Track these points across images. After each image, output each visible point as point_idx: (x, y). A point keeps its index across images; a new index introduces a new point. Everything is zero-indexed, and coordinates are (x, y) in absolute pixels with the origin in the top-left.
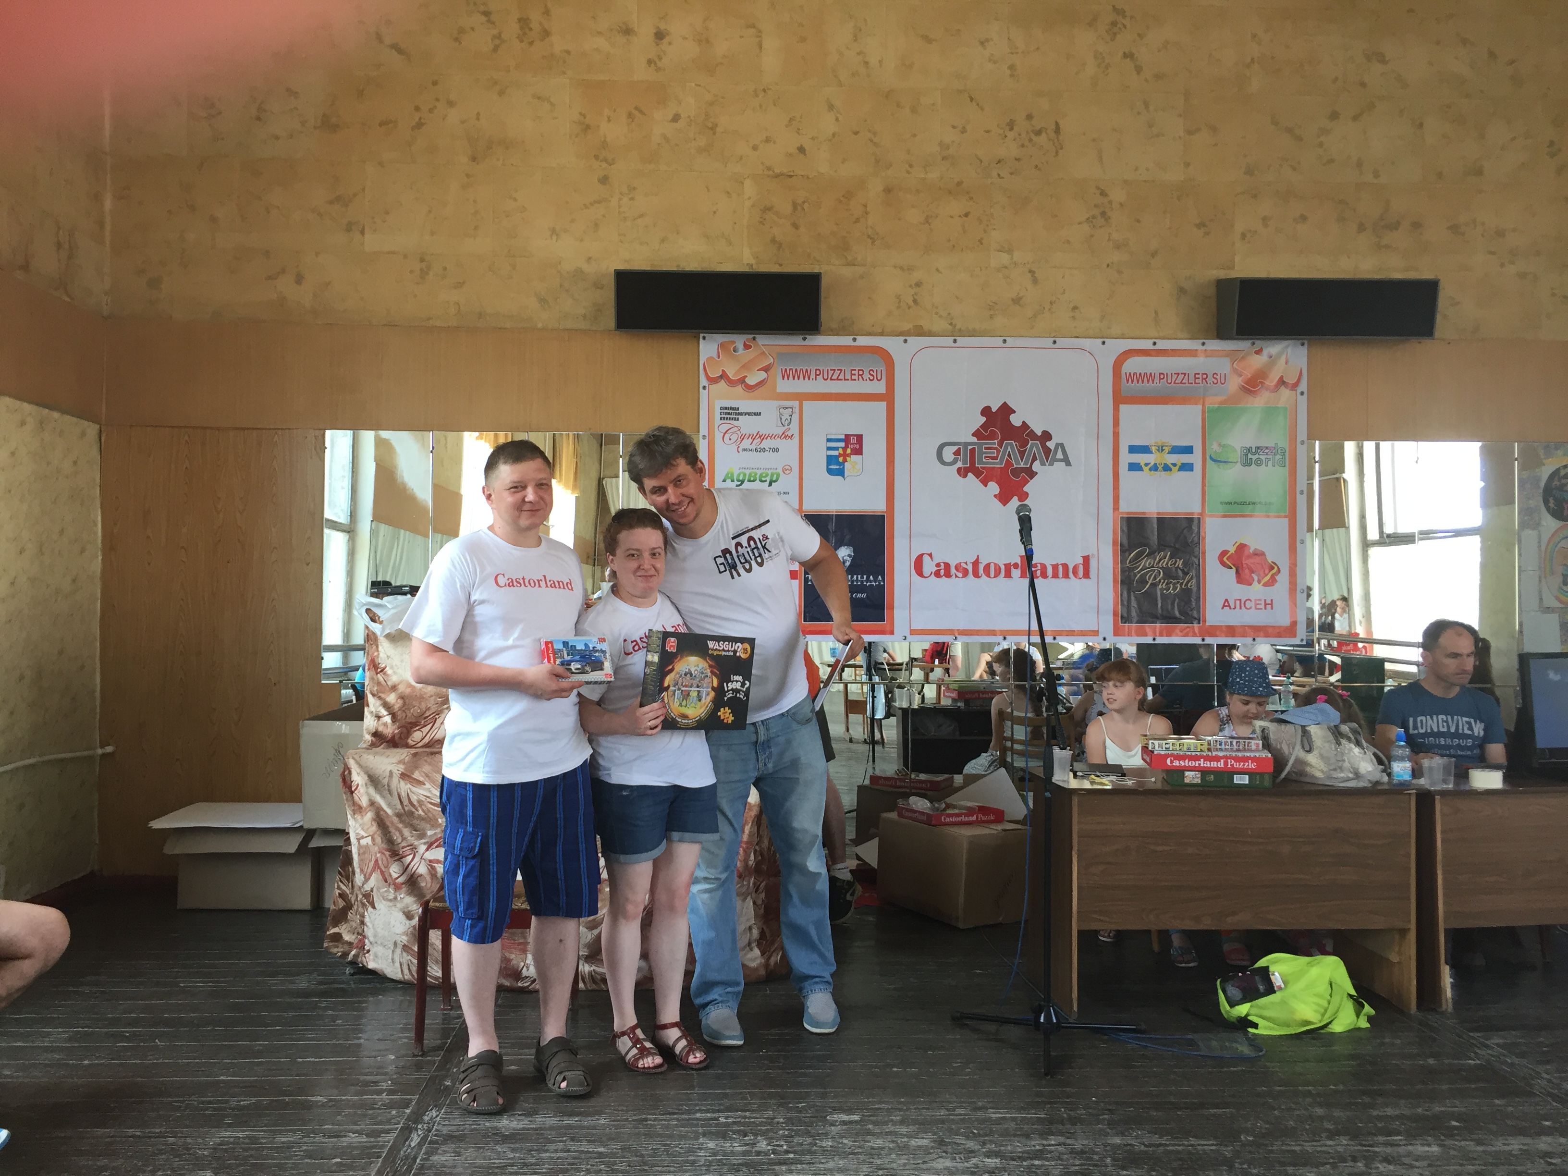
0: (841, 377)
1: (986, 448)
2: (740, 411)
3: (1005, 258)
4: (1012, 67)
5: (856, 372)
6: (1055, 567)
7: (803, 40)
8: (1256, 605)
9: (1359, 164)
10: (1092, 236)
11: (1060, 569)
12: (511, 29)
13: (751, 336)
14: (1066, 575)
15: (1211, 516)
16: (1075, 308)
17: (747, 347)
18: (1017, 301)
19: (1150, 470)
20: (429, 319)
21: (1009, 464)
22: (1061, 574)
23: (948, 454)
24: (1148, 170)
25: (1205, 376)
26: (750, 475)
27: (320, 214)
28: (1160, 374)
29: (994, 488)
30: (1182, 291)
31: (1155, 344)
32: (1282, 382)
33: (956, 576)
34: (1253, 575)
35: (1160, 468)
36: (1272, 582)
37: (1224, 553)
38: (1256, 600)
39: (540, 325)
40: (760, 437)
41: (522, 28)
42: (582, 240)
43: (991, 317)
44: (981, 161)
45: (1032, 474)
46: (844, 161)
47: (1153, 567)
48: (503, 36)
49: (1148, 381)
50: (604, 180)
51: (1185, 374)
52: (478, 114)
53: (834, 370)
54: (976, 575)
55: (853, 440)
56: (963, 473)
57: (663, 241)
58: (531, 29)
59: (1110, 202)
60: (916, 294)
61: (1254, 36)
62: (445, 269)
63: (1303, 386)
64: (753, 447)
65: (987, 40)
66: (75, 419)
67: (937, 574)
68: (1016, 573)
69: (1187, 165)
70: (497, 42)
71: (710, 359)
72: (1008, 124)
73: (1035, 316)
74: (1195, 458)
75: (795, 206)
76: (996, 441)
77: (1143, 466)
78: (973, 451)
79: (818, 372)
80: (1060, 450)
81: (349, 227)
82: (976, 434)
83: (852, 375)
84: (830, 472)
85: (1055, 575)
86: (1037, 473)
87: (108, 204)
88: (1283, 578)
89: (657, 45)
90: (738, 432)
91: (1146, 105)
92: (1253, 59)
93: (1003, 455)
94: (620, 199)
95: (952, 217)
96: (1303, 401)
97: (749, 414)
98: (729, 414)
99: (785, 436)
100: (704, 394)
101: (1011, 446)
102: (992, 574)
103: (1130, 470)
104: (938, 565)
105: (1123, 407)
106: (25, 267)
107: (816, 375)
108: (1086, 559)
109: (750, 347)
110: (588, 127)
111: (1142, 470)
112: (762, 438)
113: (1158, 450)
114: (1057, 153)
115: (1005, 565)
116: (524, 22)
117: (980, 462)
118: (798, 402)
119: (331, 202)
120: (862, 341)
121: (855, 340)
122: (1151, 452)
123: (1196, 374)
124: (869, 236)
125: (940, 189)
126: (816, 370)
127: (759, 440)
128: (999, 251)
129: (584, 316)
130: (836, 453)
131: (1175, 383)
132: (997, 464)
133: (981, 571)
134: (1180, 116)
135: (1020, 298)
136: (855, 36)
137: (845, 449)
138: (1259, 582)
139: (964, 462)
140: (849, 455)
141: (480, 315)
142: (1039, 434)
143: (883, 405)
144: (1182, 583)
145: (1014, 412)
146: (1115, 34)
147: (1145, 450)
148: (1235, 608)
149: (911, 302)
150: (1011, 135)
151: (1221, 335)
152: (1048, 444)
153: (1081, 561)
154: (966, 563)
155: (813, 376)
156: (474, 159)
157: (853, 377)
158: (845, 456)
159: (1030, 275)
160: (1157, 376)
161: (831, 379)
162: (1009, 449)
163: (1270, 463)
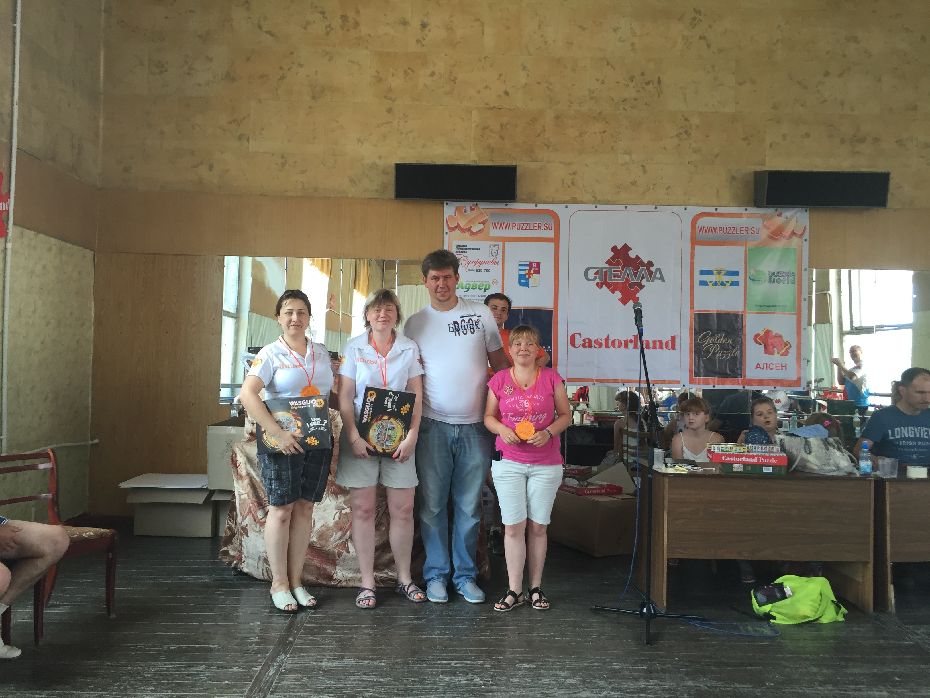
0: (528, 228)
1: (614, 271)
2: (467, 247)
3: (627, 158)
4: (633, 45)
5: (537, 225)
6: (654, 342)
7: (509, 28)
8: (776, 366)
9: (842, 103)
10: (679, 145)
11: (658, 343)
12: (337, 22)
13: (475, 203)
14: (661, 348)
15: (749, 313)
16: (668, 188)
17: (472, 209)
18: (634, 183)
19: (713, 285)
20: (286, 192)
21: (627, 280)
22: (658, 347)
23: (591, 274)
24: (713, 106)
25: (747, 229)
26: (473, 285)
27: (224, 130)
28: (720, 227)
29: (618, 294)
30: (733, 178)
31: (716, 209)
32: (793, 233)
33: (595, 347)
34: (775, 349)
35: (719, 284)
36: (786, 353)
37: (757, 335)
38: (776, 364)
39: (350, 196)
40: (479, 263)
41: (343, 21)
42: (376, 146)
43: (618, 193)
44: (613, 100)
45: (641, 287)
46: (532, 99)
47: (714, 343)
48: (332, 26)
49: (712, 232)
50: (390, 111)
51: (734, 228)
52: (317, 72)
53: (524, 224)
54: (607, 346)
55: (535, 265)
56: (600, 285)
57: (424, 146)
58: (348, 22)
59: (691, 125)
60: (573, 179)
61: (779, 26)
62: (296, 162)
63: (806, 236)
64: (475, 268)
65: (618, 28)
66: (79, 248)
67: (584, 346)
68: (631, 345)
69: (738, 103)
70: (328, 29)
71: (450, 216)
72: (630, 78)
73: (644, 192)
74: (740, 278)
75: (502, 126)
76: (620, 267)
77: (709, 283)
78: (606, 272)
79: (514, 225)
80: (658, 273)
81: (240, 138)
82: (608, 262)
83: (534, 226)
84: (521, 284)
85: (655, 347)
86: (644, 286)
87: (101, 123)
88: (793, 351)
89: (422, 31)
90: (466, 260)
91: (713, 67)
92: (778, 41)
93: (624, 276)
94: (399, 122)
95: (595, 133)
96: (806, 245)
97: (473, 249)
98: (461, 249)
99: (494, 262)
100: (446, 237)
101: (629, 270)
102: (617, 346)
103: (700, 285)
104: (584, 340)
105: (697, 247)
106: (53, 159)
107: (513, 226)
108: (673, 338)
109: (474, 209)
110: (381, 79)
111: (707, 284)
112: (480, 263)
113: (718, 273)
114: (659, 97)
115: (625, 341)
116: (344, 18)
117: (610, 279)
118: (502, 242)
119: (230, 123)
120: (541, 206)
121: (536, 206)
122: (713, 274)
123: (741, 228)
124: (546, 145)
125: (589, 116)
126: (513, 223)
127: (479, 264)
128: (624, 153)
129: (377, 191)
130: (524, 273)
131: (728, 233)
132: (620, 280)
133: (610, 344)
134: (733, 73)
135: (636, 182)
136: (539, 26)
137: (529, 270)
138: (778, 353)
139: (601, 279)
140: (532, 274)
141: (316, 190)
142: (646, 262)
143: (553, 244)
144: (731, 353)
145: (631, 249)
146: (695, 25)
147: (710, 273)
148: (763, 369)
149: (570, 184)
150: (631, 85)
151: (757, 204)
152: (651, 269)
153: (670, 339)
154: (601, 339)
155: (511, 227)
156: (313, 98)
157: (535, 228)
158: (529, 274)
159: (641, 168)
160: (718, 229)
161: (522, 229)
162: (628, 272)
163: (786, 282)
